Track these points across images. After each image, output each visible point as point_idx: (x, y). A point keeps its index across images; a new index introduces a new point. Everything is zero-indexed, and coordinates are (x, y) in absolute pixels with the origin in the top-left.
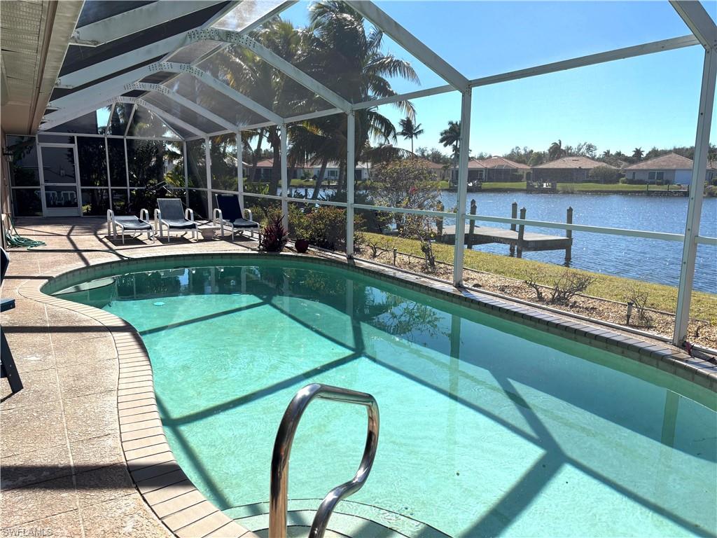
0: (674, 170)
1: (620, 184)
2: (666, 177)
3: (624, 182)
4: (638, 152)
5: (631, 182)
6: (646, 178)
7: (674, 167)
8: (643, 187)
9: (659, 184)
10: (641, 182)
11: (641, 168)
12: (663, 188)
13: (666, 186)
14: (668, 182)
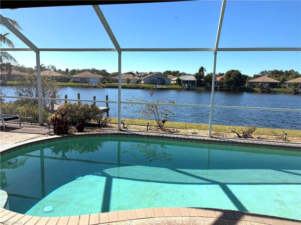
0: (89, 78)
1: (70, 83)
2: (86, 80)
3: (71, 82)
4: (67, 70)
5: (74, 82)
6: (79, 80)
7: (89, 77)
8: (80, 84)
9: (85, 83)
10: (78, 82)
11: (77, 77)
12: (87, 84)
13: (88, 84)
14: (87, 82)
